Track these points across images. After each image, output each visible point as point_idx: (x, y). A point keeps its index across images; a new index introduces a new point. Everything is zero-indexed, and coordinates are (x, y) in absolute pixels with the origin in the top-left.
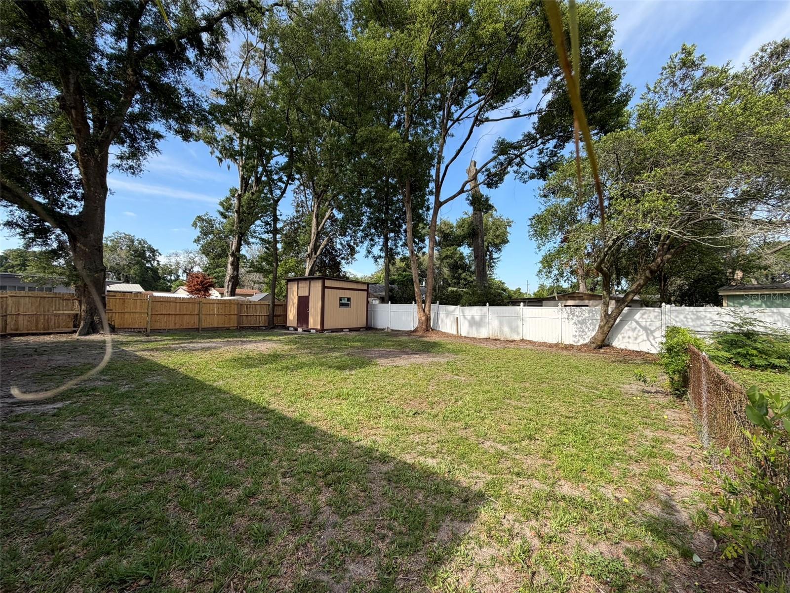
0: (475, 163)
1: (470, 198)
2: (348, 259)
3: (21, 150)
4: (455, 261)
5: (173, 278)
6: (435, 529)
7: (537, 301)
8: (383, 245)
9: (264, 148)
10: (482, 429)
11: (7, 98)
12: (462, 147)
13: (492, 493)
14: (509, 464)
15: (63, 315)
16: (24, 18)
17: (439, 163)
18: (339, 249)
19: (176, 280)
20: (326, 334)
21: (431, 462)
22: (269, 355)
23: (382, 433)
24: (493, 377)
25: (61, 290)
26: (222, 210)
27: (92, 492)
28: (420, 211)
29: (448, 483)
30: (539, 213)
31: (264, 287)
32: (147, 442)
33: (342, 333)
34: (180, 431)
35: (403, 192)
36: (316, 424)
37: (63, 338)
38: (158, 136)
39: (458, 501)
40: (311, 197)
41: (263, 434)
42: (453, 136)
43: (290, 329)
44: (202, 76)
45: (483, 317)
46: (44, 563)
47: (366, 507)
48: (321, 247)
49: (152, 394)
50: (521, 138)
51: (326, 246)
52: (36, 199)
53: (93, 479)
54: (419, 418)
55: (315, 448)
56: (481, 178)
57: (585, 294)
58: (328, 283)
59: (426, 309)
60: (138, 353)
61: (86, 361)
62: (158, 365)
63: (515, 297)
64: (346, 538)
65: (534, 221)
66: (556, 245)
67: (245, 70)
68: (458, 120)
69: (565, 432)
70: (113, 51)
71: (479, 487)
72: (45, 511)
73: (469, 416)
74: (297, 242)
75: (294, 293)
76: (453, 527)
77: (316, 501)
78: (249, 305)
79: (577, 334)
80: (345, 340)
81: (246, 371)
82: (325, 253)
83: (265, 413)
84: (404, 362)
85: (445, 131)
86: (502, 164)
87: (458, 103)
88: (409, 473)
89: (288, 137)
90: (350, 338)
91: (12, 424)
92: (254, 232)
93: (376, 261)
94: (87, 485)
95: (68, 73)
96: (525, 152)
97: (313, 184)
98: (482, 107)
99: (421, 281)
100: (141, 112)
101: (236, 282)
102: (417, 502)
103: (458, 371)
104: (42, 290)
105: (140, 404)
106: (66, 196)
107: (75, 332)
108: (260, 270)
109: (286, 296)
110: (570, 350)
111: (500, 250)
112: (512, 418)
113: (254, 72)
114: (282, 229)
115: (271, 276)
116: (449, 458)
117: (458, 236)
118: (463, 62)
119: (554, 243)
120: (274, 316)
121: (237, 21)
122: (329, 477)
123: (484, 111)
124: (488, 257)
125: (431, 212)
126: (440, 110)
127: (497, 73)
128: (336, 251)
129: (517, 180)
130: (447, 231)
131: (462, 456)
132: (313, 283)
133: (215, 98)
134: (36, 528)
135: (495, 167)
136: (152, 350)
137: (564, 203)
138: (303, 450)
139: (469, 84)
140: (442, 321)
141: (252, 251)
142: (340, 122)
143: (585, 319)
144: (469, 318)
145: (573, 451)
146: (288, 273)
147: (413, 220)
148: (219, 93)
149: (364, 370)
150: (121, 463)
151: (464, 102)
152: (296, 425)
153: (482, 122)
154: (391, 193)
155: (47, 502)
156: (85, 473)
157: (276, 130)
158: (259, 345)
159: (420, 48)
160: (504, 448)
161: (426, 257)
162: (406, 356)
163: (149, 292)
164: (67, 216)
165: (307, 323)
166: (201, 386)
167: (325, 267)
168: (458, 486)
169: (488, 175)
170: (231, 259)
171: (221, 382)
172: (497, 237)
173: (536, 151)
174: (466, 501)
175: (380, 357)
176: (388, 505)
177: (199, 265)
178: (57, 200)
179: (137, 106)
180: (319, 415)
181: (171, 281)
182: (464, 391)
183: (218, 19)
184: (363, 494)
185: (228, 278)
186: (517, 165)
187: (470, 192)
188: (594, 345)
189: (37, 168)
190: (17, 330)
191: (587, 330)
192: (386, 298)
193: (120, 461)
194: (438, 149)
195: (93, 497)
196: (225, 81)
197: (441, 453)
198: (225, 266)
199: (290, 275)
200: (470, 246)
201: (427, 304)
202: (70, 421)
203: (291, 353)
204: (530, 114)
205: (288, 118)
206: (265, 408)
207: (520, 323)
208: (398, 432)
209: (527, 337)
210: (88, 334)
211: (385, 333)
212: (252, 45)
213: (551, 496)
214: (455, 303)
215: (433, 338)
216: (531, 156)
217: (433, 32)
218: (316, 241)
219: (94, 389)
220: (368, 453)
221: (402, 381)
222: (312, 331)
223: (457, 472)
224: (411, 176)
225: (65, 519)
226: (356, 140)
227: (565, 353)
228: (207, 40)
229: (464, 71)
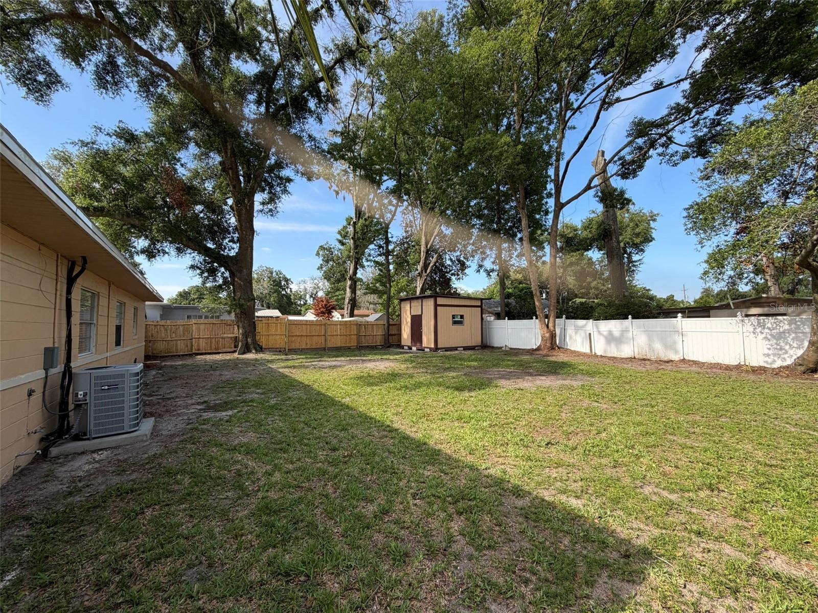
0: (603, 152)
1: (600, 194)
2: (458, 275)
3: (199, 208)
4: (583, 268)
5: (302, 303)
6: (590, 584)
7: (701, 310)
8: (496, 258)
9: (375, 176)
10: (640, 470)
11: (189, 170)
12: (586, 138)
13: (663, 552)
14: (683, 518)
15: (227, 337)
16: (198, 106)
17: (558, 160)
18: (449, 265)
19: (305, 304)
20: (441, 353)
21: (574, 503)
22: (388, 374)
23: (512, 463)
24: (646, 405)
25: (226, 317)
26: (340, 238)
27: (258, 490)
28: (538, 216)
29: (600, 530)
30: (699, 200)
31: (379, 307)
32: (295, 450)
33: (456, 352)
34: (319, 443)
35: (517, 199)
36: (439, 447)
37: (228, 357)
38: (289, 180)
39: (615, 555)
40: (419, 216)
41: (390, 452)
42: (574, 128)
43: (405, 347)
44: (320, 121)
45: (624, 331)
46: (232, 545)
47: (503, 543)
48: (431, 264)
49: (294, 407)
50: (665, 112)
51: (435, 263)
52: (209, 245)
53: (258, 479)
54: (553, 449)
55: (442, 472)
56: (612, 169)
57: (779, 298)
58: (440, 301)
59: (551, 325)
60: (281, 370)
61: (244, 376)
62: (297, 381)
63: (666, 306)
64: (484, 573)
65: (691, 211)
66: (729, 238)
67: (355, 107)
68: (579, 108)
69: (767, 485)
70: (256, 116)
71: (642, 541)
72: (227, 501)
73: (617, 451)
74: (407, 262)
75: (407, 312)
76: (612, 585)
77: (449, 529)
78: (367, 325)
79: (770, 352)
80: (461, 359)
81: (369, 389)
82: (435, 270)
83: (390, 431)
84: (528, 384)
85: (563, 124)
86: (640, 148)
87: (577, 89)
88: (549, 513)
89: (396, 162)
90: (466, 357)
91: (202, 427)
92: (369, 255)
93: (489, 275)
94: (254, 484)
95: (226, 142)
96: (673, 129)
97: (421, 203)
98: (611, 87)
99: (541, 294)
100: (276, 162)
101: (354, 304)
102: (563, 547)
103: (597, 397)
104: (212, 317)
105: (286, 415)
106: (227, 240)
107: (235, 351)
108: (374, 291)
109: (399, 315)
110: (761, 374)
111: (642, 250)
112: (680, 459)
113: (364, 107)
114: (393, 251)
115: (385, 297)
116: (598, 501)
117: (586, 239)
118: (582, 43)
119: (726, 236)
120: (389, 335)
121: (348, 65)
122: (460, 504)
123: (614, 91)
124: (626, 260)
125: (551, 216)
126: (556, 103)
127: (629, 44)
128: (446, 268)
129: (664, 165)
130: (570, 236)
131: (616, 501)
132: (425, 301)
133: (331, 138)
134: (224, 514)
135: (630, 154)
136: (290, 367)
137: (738, 184)
138: (429, 472)
139: (591, 65)
140: (571, 337)
141: (367, 273)
142: (445, 137)
143: (784, 332)
144: (605, 333)
145: (784, 512)
146: (400, 293)
147: (529, 228)
148: (335, 132)
149: (483, 392)
150: (277, 467)
151: (586, 86)
152: (420, 446)
153: (611, 104)
154: (503, 201)
155: (229, 494)
156: (252, 473)
157: (385, 157)
158: (378, 363)
159: (529, 41)
160: (673, 497)
161: (548, 267)
162: (530, 378)
163: (286, 316)
164: (228, 256)
165: (421, 342)
166: (332, 402)
167: (435, 285)
168: (613, 536)
169: (622, 164)
170: (349, 283)
171: (348, 399)
172: (638, 235)
173: (688, 124)
174: (627, 556)
175: (500, 378)
176: (528, 545)
177: (322, 289)
178: (221, 244)
179: (273, 158)
180: (442, 438)
181: (301, 305)
182: (608, 421)
183: (333, 67)
184: (497, 528)
185: (347, 301)
186: (663, 145)
187: (599, 188)
188: (803, 368)
189: (209, 221)
190: (199, 350)
191: (787, 347)
192: (503, 314)
193: (276, 465)
194: (556, 145)
195: (260, 495)
196: (339, 121)
197: (587, 493)
198: (345, 290)
199: (402, 294)
200: (600, 249)
201: (551, 319)
202: (238, 427)
203: (408, 372)
204: (679, 82)
205: (395, 144)
206: (388, 426)
207: (679, 339)
208: (529, 463)
209: (691, 357)
210: (244, 353)
211: (503, 351)
212: (361, 82)
213: (753, 570)
214: (586, 317)
215: (561, 357)
216: (682, 132)
217: (543, 20)
218: (426, 259)
219: (252, 401)
220: (499, 483)
221: (528, 406)
222: (426, 350)
223: (611, 520)
224: (525, 180)
225: (242, 510)
226: (463, 152)
227: (752, 377)
228: (324, 88)
229: (584, 52)
